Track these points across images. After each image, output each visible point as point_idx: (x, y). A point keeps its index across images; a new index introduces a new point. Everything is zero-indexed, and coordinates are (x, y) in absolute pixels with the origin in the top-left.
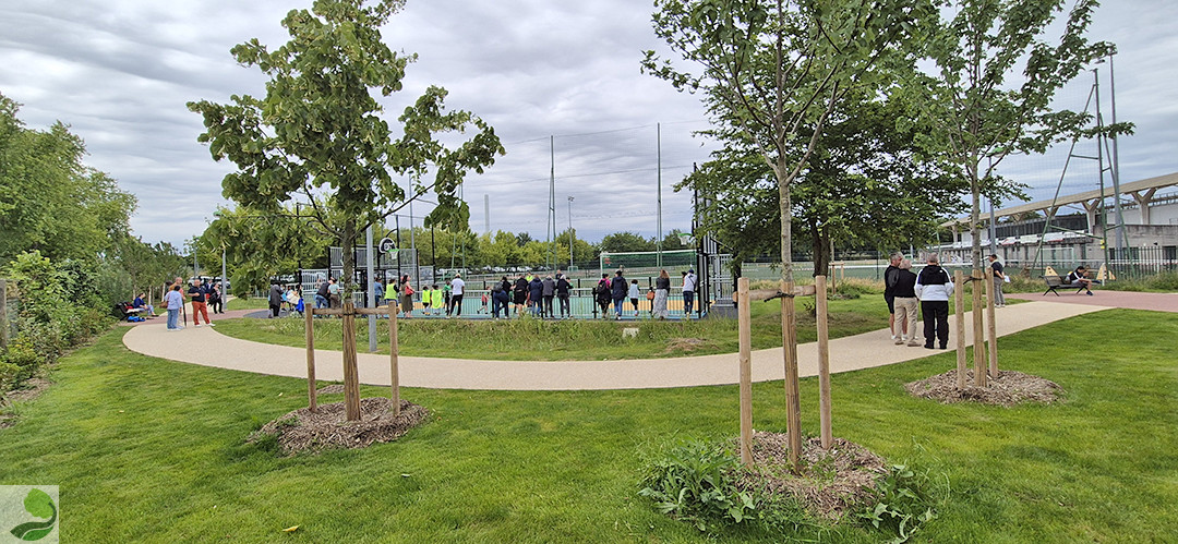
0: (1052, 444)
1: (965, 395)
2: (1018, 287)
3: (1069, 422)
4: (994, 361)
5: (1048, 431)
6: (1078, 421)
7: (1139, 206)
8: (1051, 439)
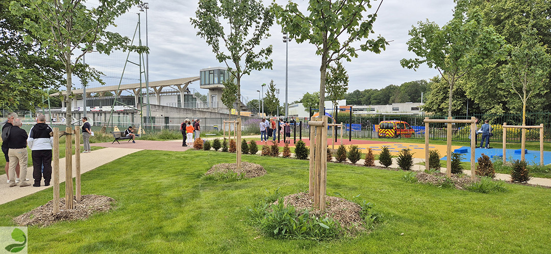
0: (107, 237)
1: (58, 218)
2: (99, 139)
3: (116, 220)
4: (78, 189)
5: (105, 230)
6: (122, 218)
7: (156, 95)
8: (106, 234)
